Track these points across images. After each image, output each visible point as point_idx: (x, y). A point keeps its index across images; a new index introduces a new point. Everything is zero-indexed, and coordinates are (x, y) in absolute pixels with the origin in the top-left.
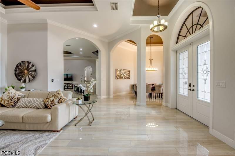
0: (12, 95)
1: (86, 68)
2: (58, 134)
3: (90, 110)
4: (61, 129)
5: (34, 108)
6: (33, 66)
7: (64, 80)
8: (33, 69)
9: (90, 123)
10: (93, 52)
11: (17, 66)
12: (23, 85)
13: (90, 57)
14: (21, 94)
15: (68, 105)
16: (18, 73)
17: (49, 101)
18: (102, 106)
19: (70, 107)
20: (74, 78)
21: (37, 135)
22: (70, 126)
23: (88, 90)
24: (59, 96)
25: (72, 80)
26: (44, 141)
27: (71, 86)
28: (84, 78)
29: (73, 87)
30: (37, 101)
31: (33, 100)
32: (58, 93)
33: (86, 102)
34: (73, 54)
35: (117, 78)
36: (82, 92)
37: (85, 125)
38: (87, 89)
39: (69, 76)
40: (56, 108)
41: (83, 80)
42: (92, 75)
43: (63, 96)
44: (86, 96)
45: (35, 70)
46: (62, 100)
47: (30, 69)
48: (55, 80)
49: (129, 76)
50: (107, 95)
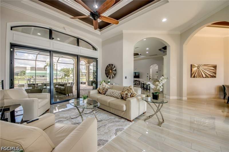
0: (104, 86)
1: (151, 66)
2: (131, 123)
3: (160, 109)
4: (133, 120)
5: (115, 97)
6: (114, 67)
7: (134, 78)
8: (114, 69)
9: (160, 124)
10: (160, 50)
11: (106, 68)
12: (109, 80)
13: (156, 55)
14: (108, 86)
15: (138, 100)
16: (106, 72)
17: (124, 94)
18: (171, 108)
19: (140, 102)
20: (140, 76)
21: (117, 119)
22: (140, 119)
23: (157, 88)
24: (131, 90)
25: (139, 78)
26: (121, 125)
27: (138, 82)
28: (150, 76)
29: (139, 83)
30: (117, 92)
31: (115, 91)
32: (130, 88)
33: (155, 101)
34: (140, 55)
35: (193, 76)
36: (148, 89)
37: (155, 124)
38: (155, 87)
39: (137, 74)
40: (129, 101)
41: (149, 78)
42: (157, 72)
43: (134, 91)
44: (155, 94)
45: (116, 70)
46: (133, 95)
47: (113, 69)
48: (127, 78)
49: (215, 73)
50: (177, 96)
